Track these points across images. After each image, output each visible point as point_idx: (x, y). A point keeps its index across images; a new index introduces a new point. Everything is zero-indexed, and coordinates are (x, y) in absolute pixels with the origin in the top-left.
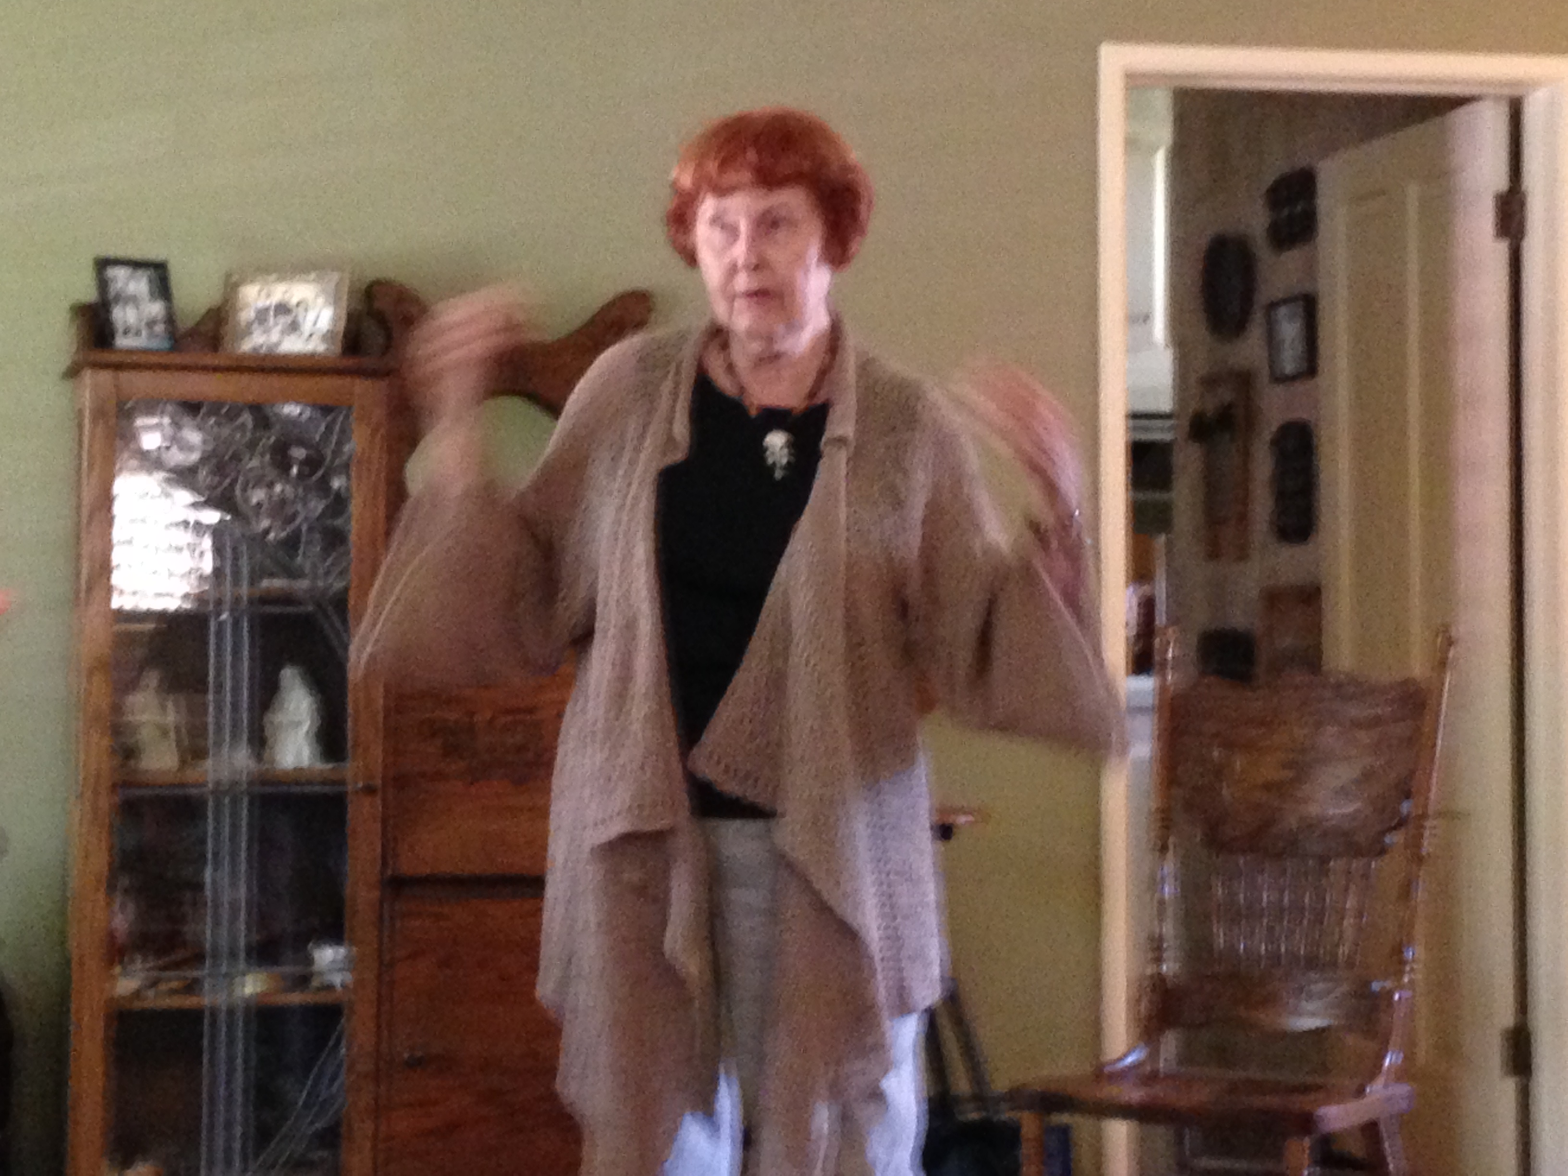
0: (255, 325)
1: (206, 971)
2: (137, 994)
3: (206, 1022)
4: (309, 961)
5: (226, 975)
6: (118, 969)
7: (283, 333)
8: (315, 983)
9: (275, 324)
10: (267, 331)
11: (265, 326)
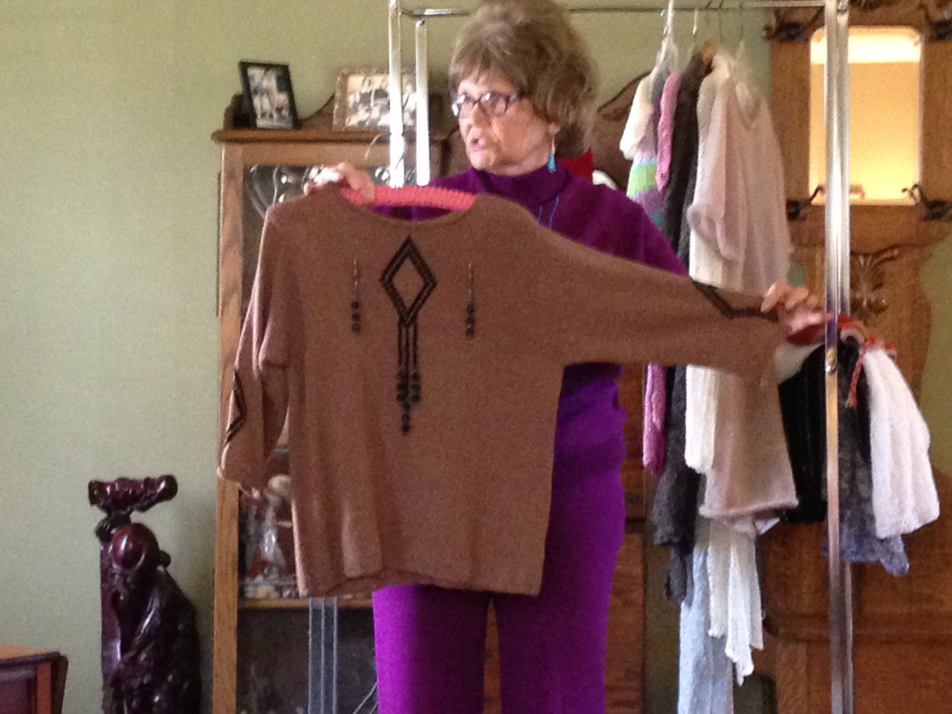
0: (360, 107)
7: (382, 111)
9: (375, 105)
10: (369, 110)
11: (367, 106)
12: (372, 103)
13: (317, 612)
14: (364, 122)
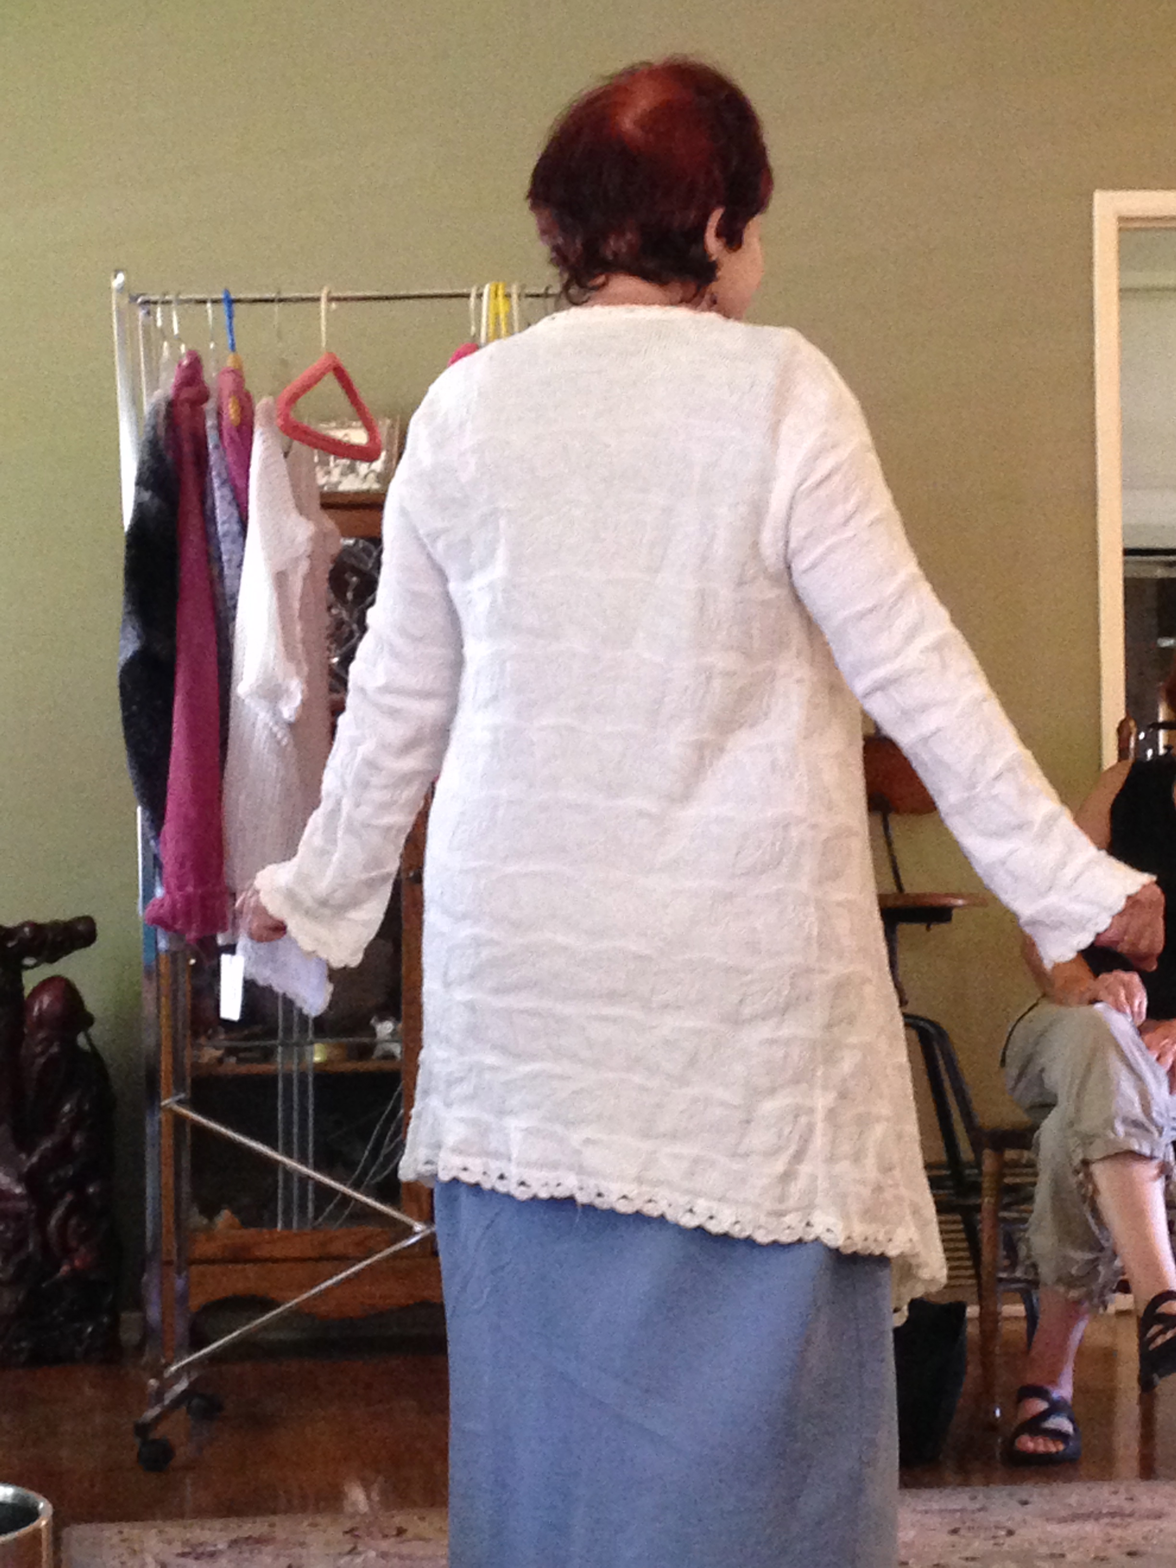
0: (318, 469)
1: (278, 1042)
2: (220, 1061)
3: (280, 1085)
4: (373, 1034)
5: (297, 1044)
6: (202, 1040)
7: (343, 474)
8: (378, 1052)
9: (336, 466)
10: (328, 473)
11: (325, 468)
12: (332, 464)
13: (288, 1078)
14: (323, 486)
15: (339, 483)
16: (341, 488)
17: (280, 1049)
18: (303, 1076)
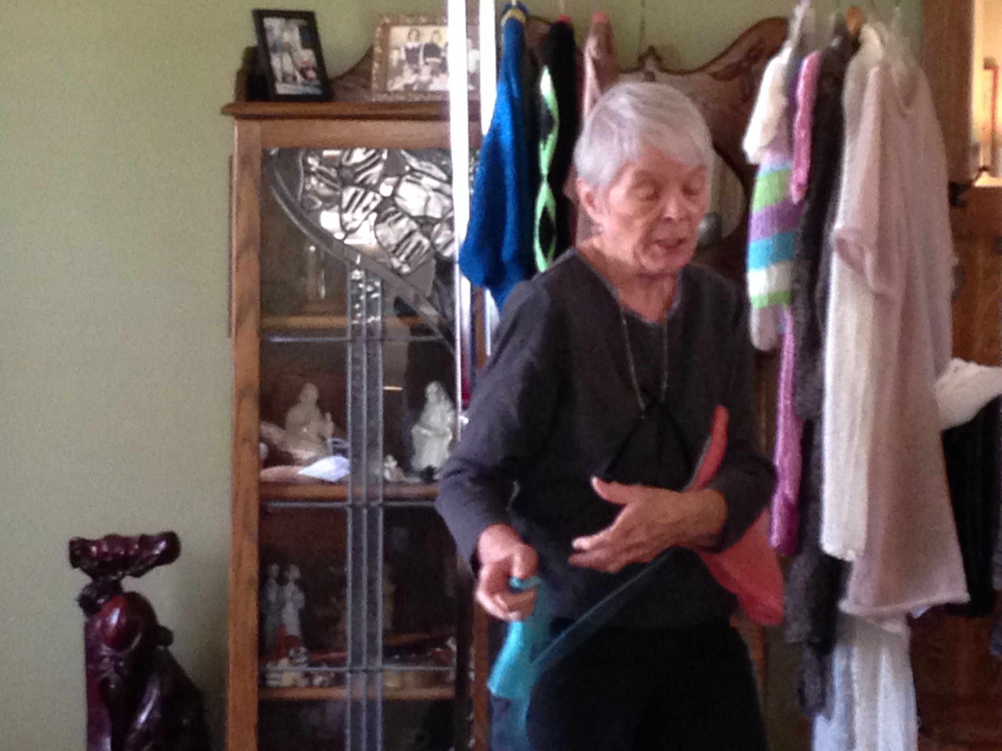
0: (406, 67)
1: (348, 669)
2: (295, 685)
5: (366, 671)
10: (417, 71)
11: (415, 66)
12: (421, 62)
13: (356, 705)
14: (412, 85)
15: (430, 82)
16: (432, 88)
17: (349, 675)
18: (371, 703)
